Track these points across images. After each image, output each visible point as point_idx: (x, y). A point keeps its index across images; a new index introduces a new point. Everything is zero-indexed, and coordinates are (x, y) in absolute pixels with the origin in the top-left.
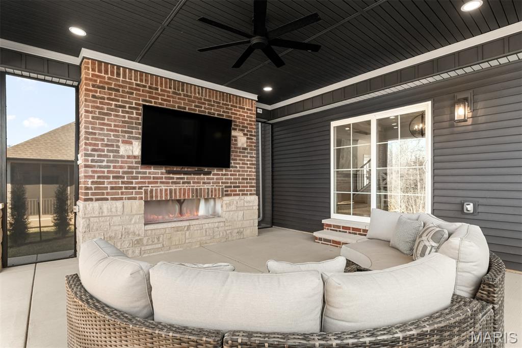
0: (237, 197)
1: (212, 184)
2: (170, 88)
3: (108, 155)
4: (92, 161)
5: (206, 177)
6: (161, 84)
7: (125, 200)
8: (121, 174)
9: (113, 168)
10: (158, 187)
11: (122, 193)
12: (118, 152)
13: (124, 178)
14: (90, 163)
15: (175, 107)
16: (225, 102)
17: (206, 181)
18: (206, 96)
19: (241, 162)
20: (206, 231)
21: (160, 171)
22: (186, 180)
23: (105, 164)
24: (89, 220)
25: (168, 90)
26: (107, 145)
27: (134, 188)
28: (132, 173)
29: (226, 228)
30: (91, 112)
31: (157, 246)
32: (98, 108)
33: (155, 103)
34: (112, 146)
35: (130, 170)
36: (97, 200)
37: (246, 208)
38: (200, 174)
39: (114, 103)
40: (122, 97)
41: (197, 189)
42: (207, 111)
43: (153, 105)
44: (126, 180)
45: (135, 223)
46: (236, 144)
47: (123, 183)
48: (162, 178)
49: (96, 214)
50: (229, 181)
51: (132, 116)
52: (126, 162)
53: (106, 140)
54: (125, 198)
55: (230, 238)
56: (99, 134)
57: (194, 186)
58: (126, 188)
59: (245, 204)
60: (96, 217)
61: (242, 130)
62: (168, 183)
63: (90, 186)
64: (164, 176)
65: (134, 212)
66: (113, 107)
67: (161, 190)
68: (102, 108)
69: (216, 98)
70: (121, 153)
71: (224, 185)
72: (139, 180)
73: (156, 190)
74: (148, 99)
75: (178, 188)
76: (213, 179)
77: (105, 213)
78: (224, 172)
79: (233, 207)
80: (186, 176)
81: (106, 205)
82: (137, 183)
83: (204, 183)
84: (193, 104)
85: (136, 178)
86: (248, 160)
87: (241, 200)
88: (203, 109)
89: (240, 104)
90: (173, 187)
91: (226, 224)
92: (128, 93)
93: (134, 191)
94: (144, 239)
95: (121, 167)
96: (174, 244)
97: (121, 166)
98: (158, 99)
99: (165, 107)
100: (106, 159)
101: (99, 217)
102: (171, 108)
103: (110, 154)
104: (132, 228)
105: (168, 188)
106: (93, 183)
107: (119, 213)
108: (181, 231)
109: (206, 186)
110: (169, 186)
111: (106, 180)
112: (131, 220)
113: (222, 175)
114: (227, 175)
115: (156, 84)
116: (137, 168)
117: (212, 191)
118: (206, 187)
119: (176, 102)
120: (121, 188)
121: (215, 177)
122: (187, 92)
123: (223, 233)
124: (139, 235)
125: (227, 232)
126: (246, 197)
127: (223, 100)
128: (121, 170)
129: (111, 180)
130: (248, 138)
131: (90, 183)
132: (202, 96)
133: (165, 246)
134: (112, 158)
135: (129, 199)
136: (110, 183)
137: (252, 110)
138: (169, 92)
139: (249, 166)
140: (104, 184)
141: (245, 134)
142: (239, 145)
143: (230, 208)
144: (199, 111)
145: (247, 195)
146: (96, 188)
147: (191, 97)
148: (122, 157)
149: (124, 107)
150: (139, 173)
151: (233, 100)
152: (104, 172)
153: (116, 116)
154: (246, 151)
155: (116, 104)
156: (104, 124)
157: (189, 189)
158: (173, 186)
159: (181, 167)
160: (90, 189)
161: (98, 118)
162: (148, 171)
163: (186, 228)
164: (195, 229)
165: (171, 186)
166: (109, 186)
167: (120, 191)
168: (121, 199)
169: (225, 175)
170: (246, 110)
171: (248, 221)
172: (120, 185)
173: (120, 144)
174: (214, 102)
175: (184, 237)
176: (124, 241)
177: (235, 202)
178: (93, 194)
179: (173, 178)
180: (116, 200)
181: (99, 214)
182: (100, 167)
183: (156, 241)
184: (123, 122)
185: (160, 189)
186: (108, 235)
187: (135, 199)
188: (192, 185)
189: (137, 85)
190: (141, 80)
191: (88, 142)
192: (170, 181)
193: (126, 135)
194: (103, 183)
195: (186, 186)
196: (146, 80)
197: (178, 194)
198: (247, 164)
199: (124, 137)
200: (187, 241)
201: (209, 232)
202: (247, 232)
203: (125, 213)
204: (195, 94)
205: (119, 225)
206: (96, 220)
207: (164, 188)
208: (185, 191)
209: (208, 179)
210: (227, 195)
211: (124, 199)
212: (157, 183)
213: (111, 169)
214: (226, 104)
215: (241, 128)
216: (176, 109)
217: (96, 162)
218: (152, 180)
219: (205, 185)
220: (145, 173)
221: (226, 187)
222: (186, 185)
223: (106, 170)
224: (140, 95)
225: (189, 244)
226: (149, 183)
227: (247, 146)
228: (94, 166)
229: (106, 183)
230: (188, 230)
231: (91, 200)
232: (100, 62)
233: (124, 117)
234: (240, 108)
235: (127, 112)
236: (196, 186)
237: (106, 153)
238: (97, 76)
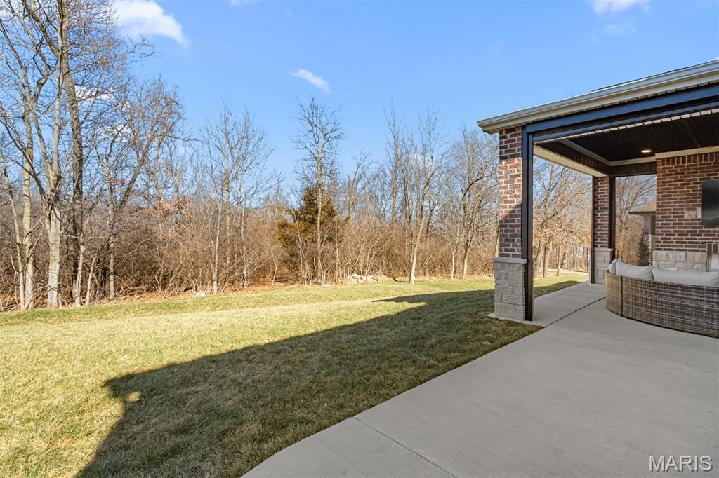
3: (674, 220)
4: (662, 224)
8: (685, 233)
9: (679, 229)
11: (686, 246)
12: (683, 217)
13: (688, 235)
23: (671, 226)
26: (673, 213)
27: (698, 243)
28: (695, 231)
32: (667, 189)
34: (678, 213)
35: (693, 230)
36: (665, 250)
39: (680, 183)
40: (687, 177)
44: (689, 237)
47: (687, 239)
49: (664, 259)
51: (696, 189)
52: (690, 224)
53: (672, 210)
56: (667, 206)
58: (690, 243)
63: (659, 240)
66: (679, 186)
68: (670, 189)
70: (685, 218)
72: (702, 237)
77: (671, 259)
81: (671, 254)
82: (700, 239)
85: (699, 235)
92: (692, 173)
93: (697, 245)
95: (685, 228)
100: (672, 222)
103: (676, 219)
106: (662, 239)
107: (682, 260)
111: (672, 237)
112: (693, 266)
116: (700, 228)
120: (685, 242)
128: (685, 230)
129: (677, 237)
131: (660, 238)
134: (677, 222)
135: (692, 250)
136: (676, 239)
146: (665, 242)
148: (686, 220)
149: (689, 184)
150: (703, 231)
152: (670, 231)
153: (682, 191)
155: (682, 184)
156: (671, 199)
160: (660, 242)
161: (666, 196)
162: (712, 230)
166: (675, 241)
167: (684, 245)
168: (685, 250)
173: (685, 211)
178: (662, 246)
180: (681, 251)
181: (666, 259)
182: (667, 228)
184: (688, 195)
187: (698, 251)
189: (701, 164)
193: (690, 204)
194: (670, 239)
199: (688, 205)
203: (688, 260)
206: (664, 263)
211: (688, 250)
213: (677, 229)
217: (665, 225)
218: (716, 237)
220: (708, 231)
223: (672, 230)
224: (704, 172)
226: (713, 239)
228: (663, 228)
229: (672, 239)
231: (660, 249)
232: (668, 159)
233: (689, 191)
237: (672, 218)
238: (666, 168)
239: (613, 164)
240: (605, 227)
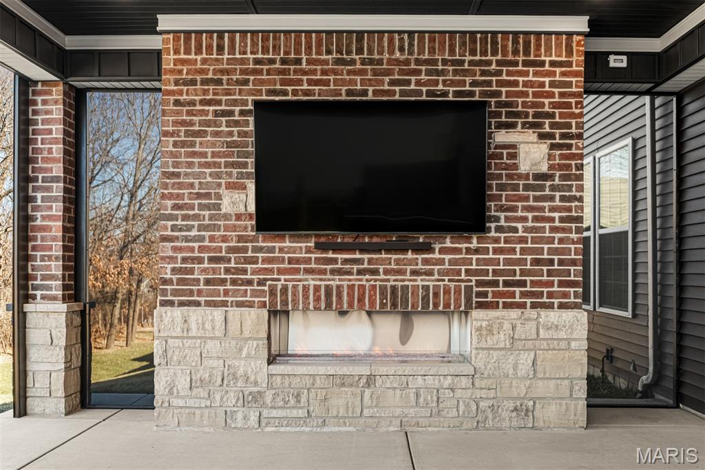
0: (514, 314)
1: (436, 277)
2: (329, 52)
3: (200, 215)
4: (174, 228)
5: (420, 257)
6: (309, 47)
7: (232, 306)
8: (224, 254)
9: (210, 242)
10: (300, 280)
11: (226, 293)
12: (217, 207)
13: (229, 261)
14: (169, 233)
15: (341, 95)
16: (478, 58)
17: (420, 266)
18: (421, 52)
19: (530, 215)
20: (417, 395)
21: (303, 245)
22: (366, 266)
23: (194, 233)
24: (166, 342)
25: (324, 57)
26: (199, 196)
27: (250, 282)
28: (245, 250)
29: (478, 394)
30: (172, 134)
31: (295, 413)
32: (183, 123)
33: (295, 93)
34: (208, 196)
35: (241, 244)
36: (182, 304)
37: (544, 345)
38: (404, 251)
39: (212, 108)
40: (228, 93)
41: (394, 288)
42: (424, 89)
43: (289, 98)
44: (233, 265)
45: (248, 356)
46: (516, 166)
47: (227, 271)
48: (308, 261)
49: (178, 332)
50: (490, 268)
51: (245, 129)
52: (234, 228)
53: (197, 186)
54: (232, 302)
55: (490, 423)
56: (186, 174)
57: (388, 280)
58: (234, 282)
59: (541, 331)
60: (177, 338)
61: (533, 126)
62: (323, 272)
63: (168, 276)
64: (313, 256)
65: (246, 334)
66: (210, 117)
67: (306, 289)
68: (191, 124)
69: (452, 52)
70: (224, 211)
71: (473, 278)
72: (260, 266)
73: (294, 286)
74: (278, 87)
75: (345, 283)
76: (442, 262)
78: (474, 244)
79: (501, 339)
80: (366, 256)
81: (195, 314)
82: (254, 272)
83: (414, 273)
84: (387, 79)
85: (254, 261)
86: (552, 209)
87: (529, 319)
88: (413, 87)
89: (527, 53)
90: (335, 282)
91: (477, 383)
92: (238, 82)
93: (249, 288)
94: (267, 394)
95: (224, 239)
96: (335, 414)
97: (224, 236)
98: (300, 82)
99: (316, 98)
100: (196, 223)
101: (183, 338)
102: (331, 98)
103: (204, 213)
104: (241, 367)
105: (323, 283)
106: (174, 271)
107: (218, 334)
108: (352, 385)
109: (420, 281)
110: (325, 280)
111: (196, 266)
112: (241, 350)
113: (468, 251)
114: (486, 251)
115: (298, 52)
116: (254, 239)
117: (436, 295)
118: (420, 283)
119: (344, 83)
120: (223, 282)
121: (447, 257)
122: (370, 52)
123: (467, 405)
124: (256, 383)
125: (482, 404)
126: (543, 313)
127: (473, 53)
128: (224, 245)
129: (206, 265)
130: (553, 147)
131: (169, 271)
132: (411, 53)
133: (313, 415)
134: (207, 222)
135: (240, 304)
136: (204, 271)
137: (569, 64)
138: (326, 62)
139: (557, 224)
140: (193, 274)
141: (542, 136)
142: (524, 168)
143: (490, 342)
144: (402, 93)
145: (550, 306)
146: (180, 282)
147: (380, 62)
148: (226, 217)
149: (231, 113)
150: (260, 249)
151: (504, 47)
152: (192, 250)
153: (217, 134)
154: (548, 183)
155: (216, 111)
156: (194, 154)
157: (374, 287)
158: (333, 280)
159: (355, 234)
160: (171, 282)
161: (183, 144)
162: (277, 245)
163: (364, 380)
164: (388, 385)
165: (329, 280)
166: (202, 277)
167: (222, 288)
168: (224, 304)
169: (477, 251)
170: (547, 67)
171: (552, 383)
172: (223, 276)
173: (222, 191)
174: (445, 62)
175: (358, 403)
176: (227, 392)
177: (507, 326)
178: (176, 293)
179: (335, 261)
180: (215, 306)
181: (183, 332)
182: (187, 239)
183: (292, 402)
184: (229, 145)
185: (304, 286)
186: (198, 376)
187: (250, 305)
188: (382, 277)
189: (257, 61)
190: (265, 50)
191: (166, 192)
192: (329, 267)
193: (234, 171)
194: (192, 271)
195: (367, 280)
196: (274, 47)
197: (345, 298)
198: (552, 220)
199: (230, 175)
200: (366, 412)
201: (425, 399)
202: (548, 414)
203: (230, 333)
204: (391, 52)
205: (219, 358)
206: (178, 342)
207: (312, 283)
208: (364, 293)
209: (425, 262)
210: (481, 306)
211: (229, 304)
212: (297, 271)
213: (207, 243)
214: (480, 63)
215: (530, 119)
216: (344, 98)
217: (180, 230)
218: (286, 265)
219: (419, 278)
220: (272, 250)
221: (479, 283)
222: (367, 277)
223: (196, 245)
224: (262, 82)
225: (371, 420)
226: (280, 271)
227: (551, 167)
228: (177, 239)
229: (196, 272)
230: (368, 384)
231: (171, 303)
232: (188, 34)
233: (231, 134)
234: (525, 63)
235: (237, 123)
236: (392, 281)
237: (196, 211)
238: (183, 62)
239: (72, 42)
240: (54, 239)
